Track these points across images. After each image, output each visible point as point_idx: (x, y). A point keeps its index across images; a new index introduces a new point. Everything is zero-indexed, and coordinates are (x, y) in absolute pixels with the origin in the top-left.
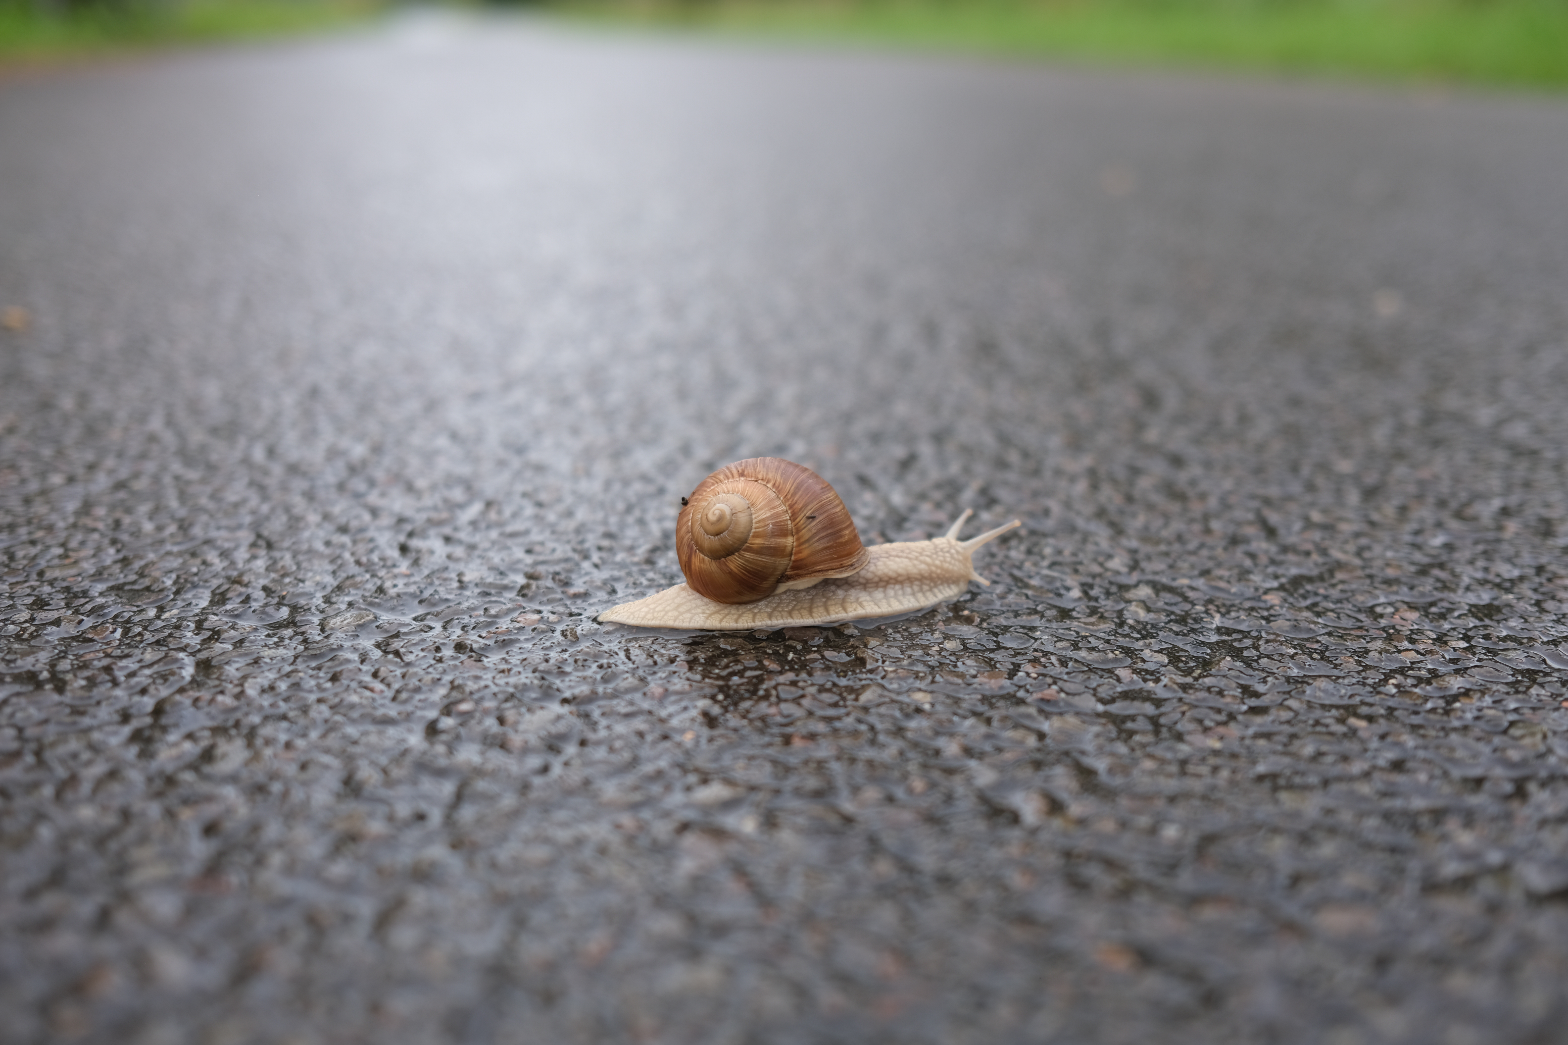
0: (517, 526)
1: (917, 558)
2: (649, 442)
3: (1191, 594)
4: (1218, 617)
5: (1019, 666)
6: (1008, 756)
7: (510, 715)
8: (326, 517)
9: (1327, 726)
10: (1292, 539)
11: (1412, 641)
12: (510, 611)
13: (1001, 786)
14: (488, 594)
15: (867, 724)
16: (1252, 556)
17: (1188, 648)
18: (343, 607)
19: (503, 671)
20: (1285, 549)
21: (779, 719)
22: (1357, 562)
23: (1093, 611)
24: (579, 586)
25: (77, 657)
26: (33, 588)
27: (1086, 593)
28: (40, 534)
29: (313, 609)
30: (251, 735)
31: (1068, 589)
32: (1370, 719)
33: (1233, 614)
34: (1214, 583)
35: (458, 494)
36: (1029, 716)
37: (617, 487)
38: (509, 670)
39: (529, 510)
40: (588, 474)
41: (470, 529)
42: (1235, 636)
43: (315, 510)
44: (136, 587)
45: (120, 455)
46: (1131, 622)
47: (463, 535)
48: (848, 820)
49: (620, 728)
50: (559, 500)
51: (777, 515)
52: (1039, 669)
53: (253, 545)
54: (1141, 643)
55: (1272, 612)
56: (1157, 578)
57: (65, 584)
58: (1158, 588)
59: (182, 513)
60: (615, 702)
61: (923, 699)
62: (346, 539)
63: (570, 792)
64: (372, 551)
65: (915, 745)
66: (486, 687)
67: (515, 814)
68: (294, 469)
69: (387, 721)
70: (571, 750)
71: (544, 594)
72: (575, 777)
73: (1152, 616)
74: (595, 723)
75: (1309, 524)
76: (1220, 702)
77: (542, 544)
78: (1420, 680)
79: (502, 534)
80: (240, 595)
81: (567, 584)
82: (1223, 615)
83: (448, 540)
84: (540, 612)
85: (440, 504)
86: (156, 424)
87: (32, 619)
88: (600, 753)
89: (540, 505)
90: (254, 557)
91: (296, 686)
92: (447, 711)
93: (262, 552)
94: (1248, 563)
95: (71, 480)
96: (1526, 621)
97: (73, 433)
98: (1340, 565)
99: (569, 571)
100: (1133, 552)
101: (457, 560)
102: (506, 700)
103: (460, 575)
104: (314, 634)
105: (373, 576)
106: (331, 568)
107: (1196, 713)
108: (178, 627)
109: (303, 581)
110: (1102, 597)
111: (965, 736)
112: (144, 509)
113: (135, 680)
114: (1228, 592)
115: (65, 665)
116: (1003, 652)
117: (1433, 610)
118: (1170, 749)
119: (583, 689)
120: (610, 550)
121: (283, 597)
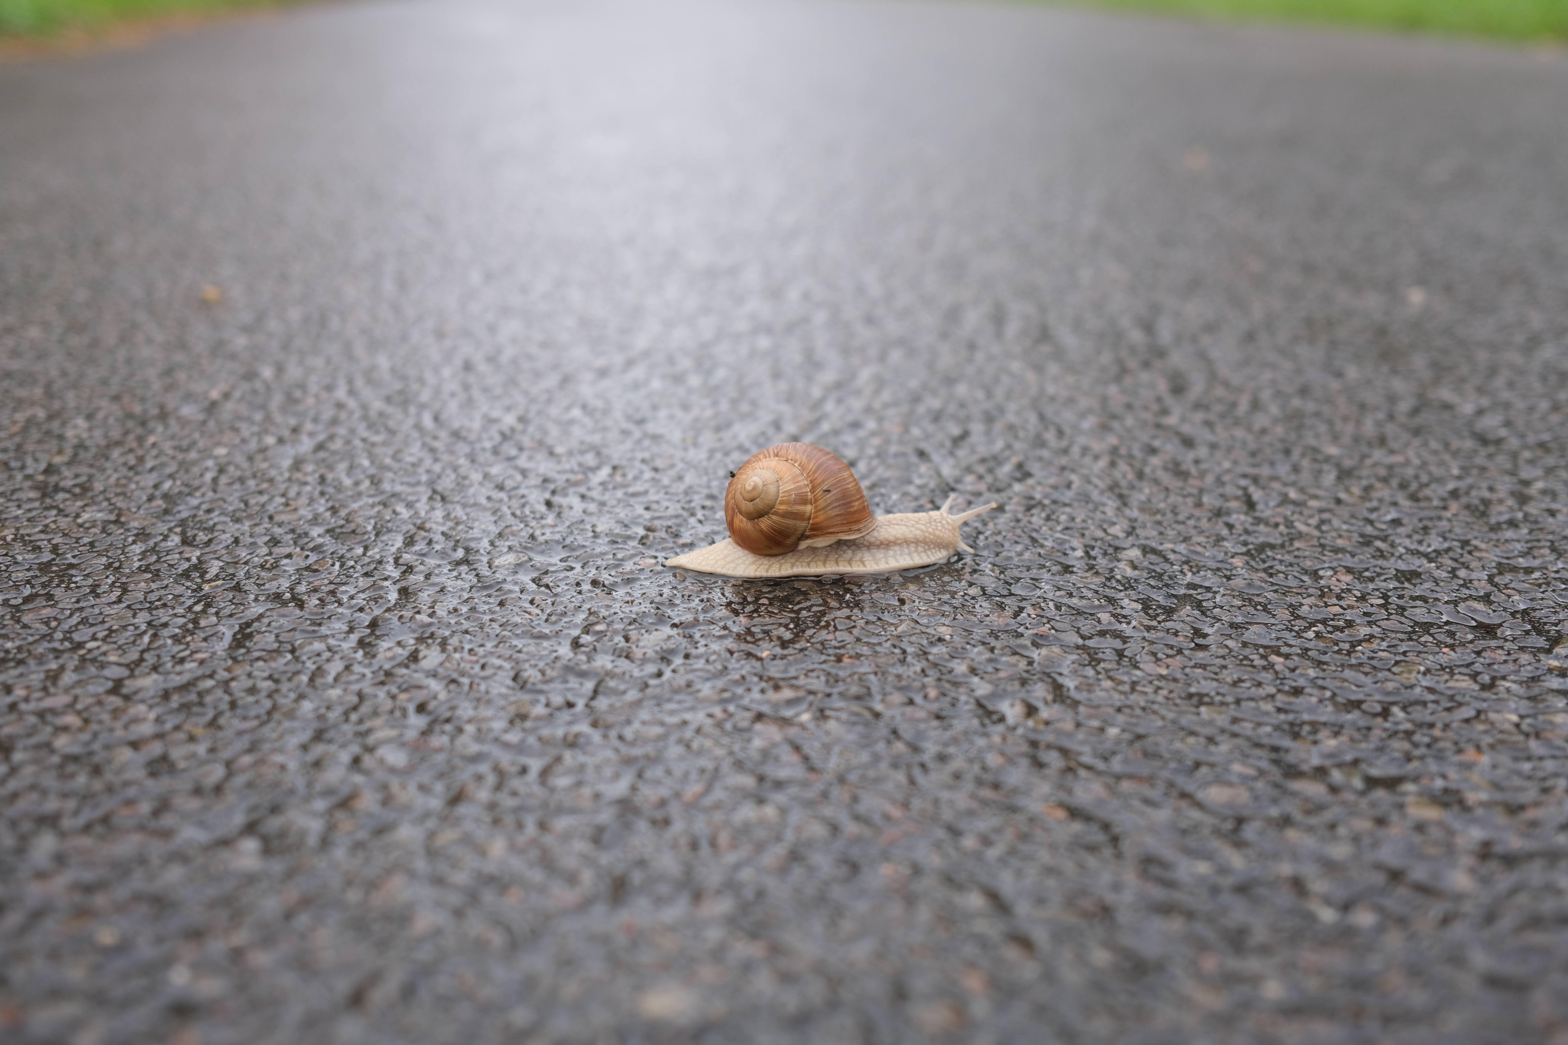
0: (638, 487)
1: (913, 526)
2: (744, 417)
3: (1172, 557)
4: (1189, 574)
5: (1023, 608)
6: (1002, 674)
7: (633, 635)
8: (486, 476)
9: (1252, 661)
10: (1267, 513)
11: (1339, 597)
12: (632, 556)
13: (993, 696)
14: (615, 542)
15: (901, 649)
16: (1230, 527)
17: (1160, 599)
18: (505, 550)
19: (628, 602)
20: (1258, 521)
21: (834, 643)
22: (1316, 533)
23: (1091, 568)
24: (686, 538)
25: (309, 583)
26: (267, 530)
27: (1087, 553)
28: (265, 486)
29: (482, 551)
30: (444, 644)
31: (1073, 549)
32: (1287, 656)
33: (1202, 573)
34: (1192, 548)
35: (590, 459)
36: (1025, 647)
37: (719, 455)
38: (632, 602)
39: (648, 475)
40: (695, 444)
41: (600, 488)
42: (1199, 590)
43: (476, 471)
44: (344, 530)
45: (315, 420)
46: (1119, 577)
47: (595, 494)
48: (877, 715)
49: (715, 646)
50: (672, 466)
51: (800, 488)
52: (1039, 611)
53: (431, 498)
54: (1122, 594)
55: (1234, 572)
56: (1148, 542)
57: (291, 527)
58: (1146, 550)
59: (373, 471)
60: (712, 627)
61: (945, 632)
62: (503, 495)
63: (677, 691)
64: (523, 506)
65: (935, 665)
66: (615, 613)
67: (637, 704)
68: (456, 435)
69: (545, 637)
70: (678, 661)
71: (659, 543)
72: (680, 680)
73: (1137, 572)
74: (697, 643)
75: (1285, 500)
76: (1173, 641)
77: (658, 502)
78: (1337, 628)
79: (626, 494)
80: (424, 538)
81: (677, 536)
82: (1194, 574)
83: (583, 497)
84: (656, 557)
85: (576, 468)
86: (341, 393)
87: (270, 554)
88: (700, 664)
89: (656, 470)
90: (433, 509)
91: (473, 609)
92: (586, 630)
93: (439, 505)
94: (1225, 532)
95: (281, 441)
96: (1438, 585)
97: (277, 399)
98: (1300, 535)
99: (679, 525)
100: (1132, 520)
101: (591, 514)
102: (630, 624)
103: (594, 526)
104: (485, 571)
105: (526, 526)
106: (493, 519)
107: (1154, 648)
108: (380, 562)
109: (472, 528)
110: (1100, 556)
111: (973, 660)
112: (342, 467)
113: (354, 602)
114: (1204, 556)
115: (302, 588)
116: (1013, 598)
117: (1367, 574)
118: (1128, 673)
119: (689, 617)
120: (712, 508)
121: (458, 541)
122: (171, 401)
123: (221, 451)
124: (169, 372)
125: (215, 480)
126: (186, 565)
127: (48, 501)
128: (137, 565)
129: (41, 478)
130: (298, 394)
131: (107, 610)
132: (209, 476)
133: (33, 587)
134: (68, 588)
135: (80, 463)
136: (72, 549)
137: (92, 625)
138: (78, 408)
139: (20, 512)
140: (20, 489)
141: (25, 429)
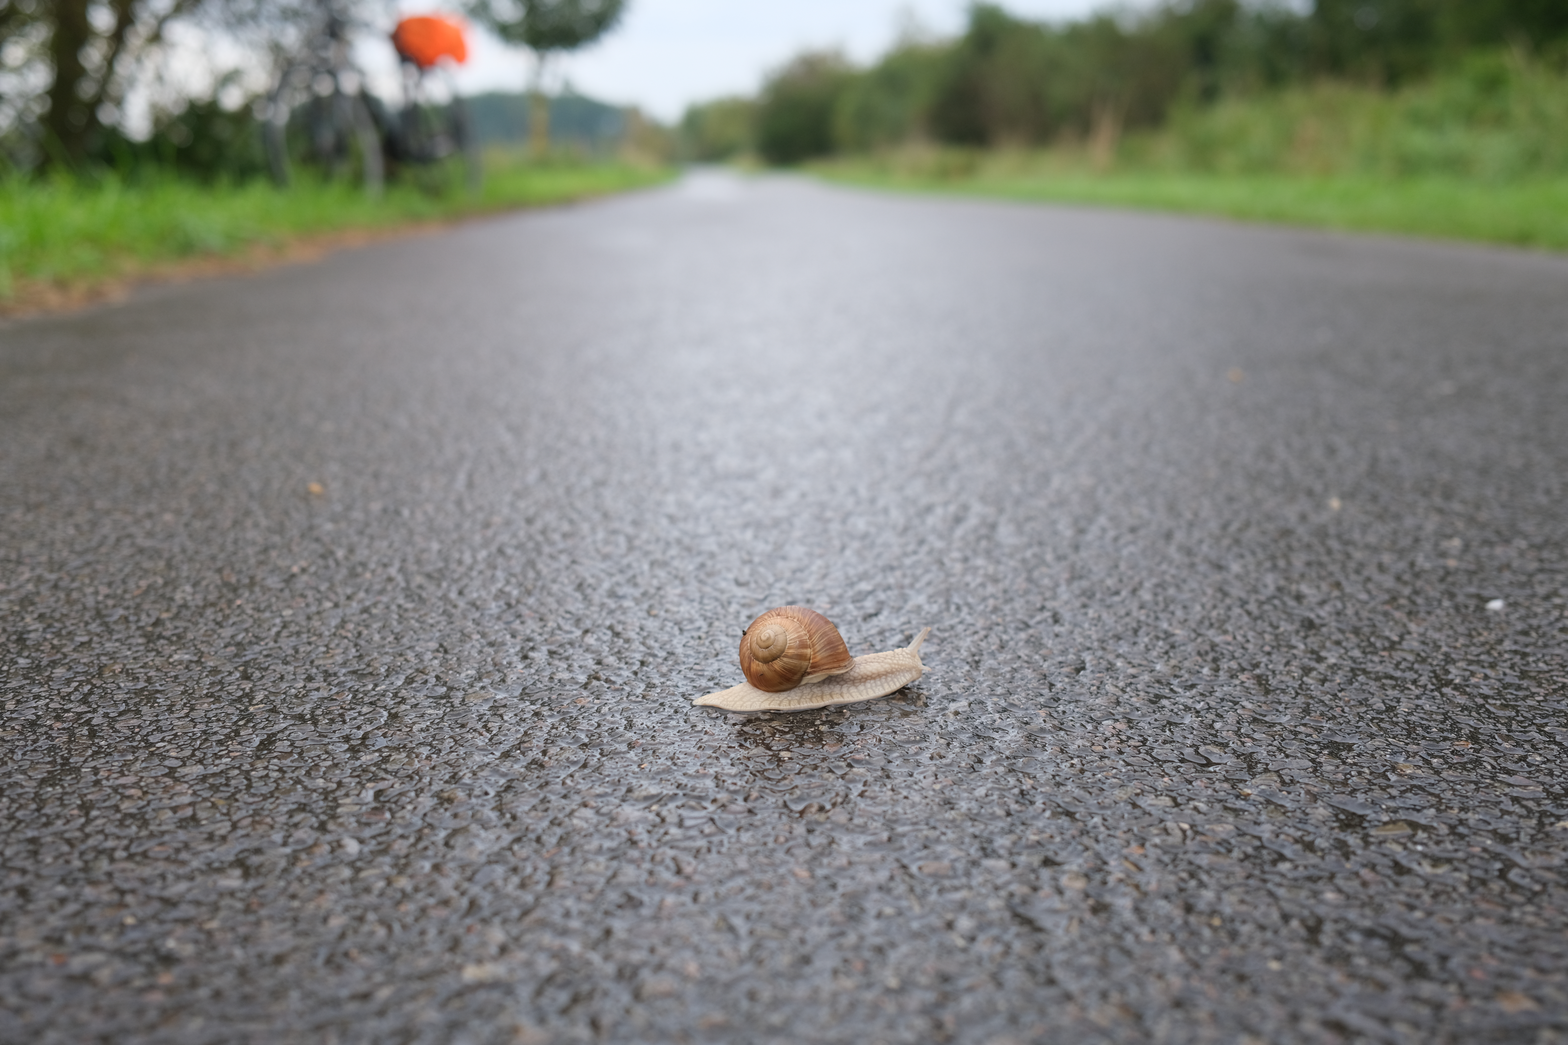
25: (326, 708)
51: (801, 637)
57: (325, 668)
59: (399, 629)
62: (491, 650)
64: (504, 658)
68: (472, 604)
80: (422, 679)
86: (393, 570)
90: (435, 658)
91: (440, 729)
93: (440, 655)
95: (336, 605)
97: (343, 574)
104: (458, 703)
105: (501, 672)
106: (478, 666)
108: (383, 695)
109: (459, 673)
112: (376, 626)
113: (355, 721)
115: (319, 712)
121: (446, 682)
122: (259, 575)
123: (287, 613)
124: (265, 550)
125: (278, 634)
126: (240, 693)
127: (151, 645)
128: (205, 692)
129: (150, 629)
130: (359, 570)
131: (176, 722)
132: (274, 630)
133: (127, 705)
134: (151, 707)
135: (181, 619)
136: (161, 679)
137: (163, 732)
138: (188, 578)
139: (129, 653)
140: (133, 637)
141: (146, 592)
